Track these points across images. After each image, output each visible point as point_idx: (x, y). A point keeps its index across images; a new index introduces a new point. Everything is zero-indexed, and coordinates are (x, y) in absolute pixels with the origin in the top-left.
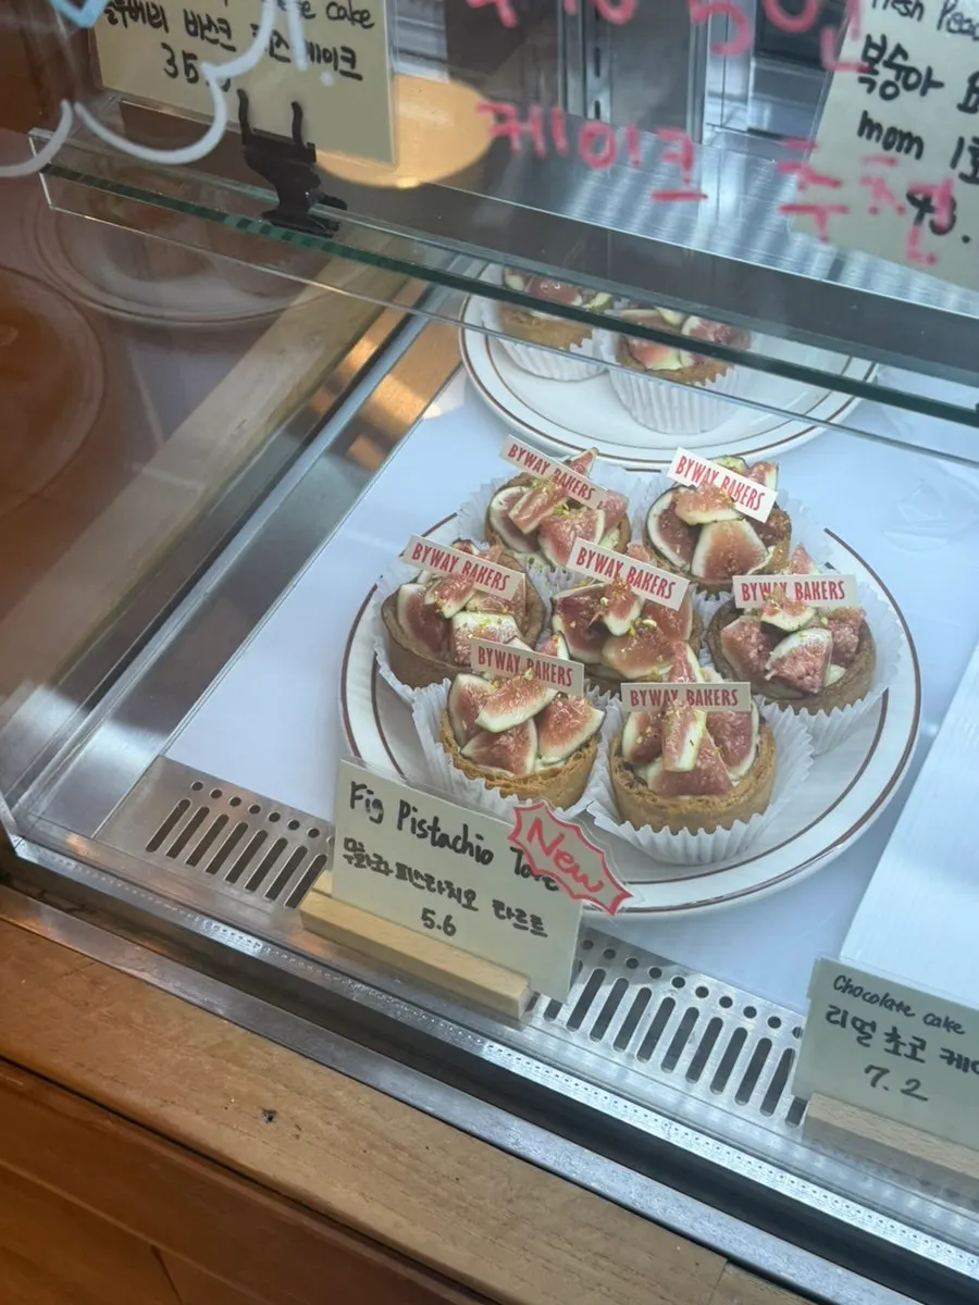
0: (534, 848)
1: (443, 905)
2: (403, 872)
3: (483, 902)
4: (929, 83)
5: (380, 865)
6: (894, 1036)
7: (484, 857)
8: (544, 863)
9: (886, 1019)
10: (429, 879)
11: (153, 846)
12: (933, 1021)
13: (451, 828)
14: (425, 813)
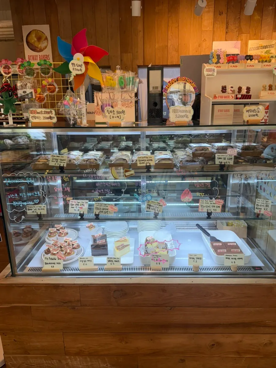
0: (59, 257)
1: (53, 265)
2: (50, 263)
3: (56, 263)
4: (74, 205)
5: (48, 264)
6: (84, 261)
7: (55, 259)
8: (60, 258)
9: (83, 260)
10: (52, 263)
11: (28, 271)
12: (86, 258)
13: (53, 258)
14: (51, 258)
